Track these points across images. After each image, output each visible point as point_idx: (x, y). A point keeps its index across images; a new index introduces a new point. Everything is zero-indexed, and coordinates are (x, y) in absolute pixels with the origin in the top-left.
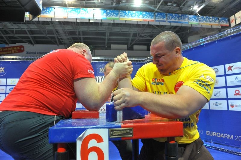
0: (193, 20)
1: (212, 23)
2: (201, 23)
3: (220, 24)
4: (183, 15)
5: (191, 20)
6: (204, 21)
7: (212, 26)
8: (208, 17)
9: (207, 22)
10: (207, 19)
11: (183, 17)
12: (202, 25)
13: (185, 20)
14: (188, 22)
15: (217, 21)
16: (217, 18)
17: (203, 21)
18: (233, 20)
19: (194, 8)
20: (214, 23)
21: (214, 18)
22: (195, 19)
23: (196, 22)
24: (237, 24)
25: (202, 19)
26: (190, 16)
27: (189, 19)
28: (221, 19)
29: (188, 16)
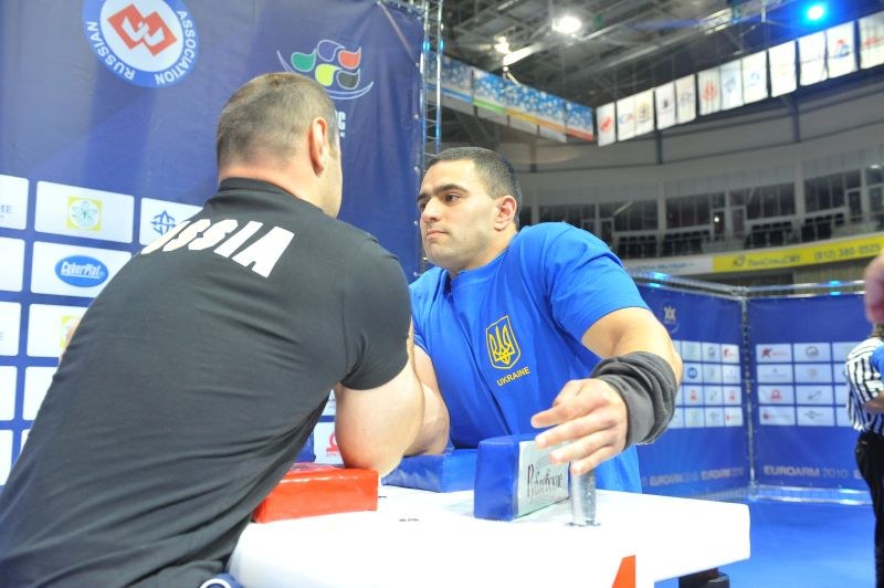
0: (486, 93)
1: (545, 118)
2: (514, 108)
3: (569, 127)
4: (457, 62)
5: (482, 89)
6: (522, 105)
7: (538, 127)
8: (533, 90)
9: (529, 110)
10: (532, 101)
11: (455, 71)
12: (508, 118)
13: (462, 88)
14: (473, 99)
15: (560, 114)
16: (561, 101)
17: (518, 105)
18: (609, 121)
19: (496, 46)
20: (550, 120)
21: (552, 100)
22: (494, 91)
23: (498, 104)
24: (622, 137)
25: (516, 96)
26: (479, 74)
27: (474, 84)
28: (574, 109)
29: (473, 74)
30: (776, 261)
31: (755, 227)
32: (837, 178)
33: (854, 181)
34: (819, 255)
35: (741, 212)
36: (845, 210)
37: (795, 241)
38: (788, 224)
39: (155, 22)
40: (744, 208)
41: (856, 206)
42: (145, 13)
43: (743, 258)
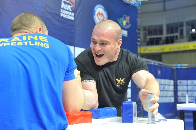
30: (157, 50)
31: (150, 39)
32: (176, 24)
33: (182, 25)
34: (170, 49)
35: (146, 33)
36: (178, 34)
37: (163, 44)
38: (160, 38)
39: (102, 14)
40: (147, 32)
41: (182, 33)
42: (101, 13)
43: (146, 49)
